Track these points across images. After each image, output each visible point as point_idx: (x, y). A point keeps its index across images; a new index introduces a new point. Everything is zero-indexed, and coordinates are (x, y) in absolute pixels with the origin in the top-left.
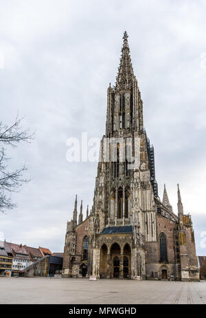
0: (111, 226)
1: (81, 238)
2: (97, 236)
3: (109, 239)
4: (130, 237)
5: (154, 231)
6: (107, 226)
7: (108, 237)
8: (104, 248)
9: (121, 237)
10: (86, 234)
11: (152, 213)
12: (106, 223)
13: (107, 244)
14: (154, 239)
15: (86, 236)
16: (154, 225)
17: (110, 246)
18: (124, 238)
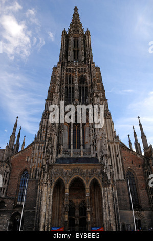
1: (18, 172)
2: (50, 166)
3: (67, 173)
4: (99, 170)
5: (120, 167)
6: (59, 156)
7: (66, 169)
8: (59, 186)
9: (86, 168)
12: (58, 152)
13: (65, 180)
14: (121, 177)
15: (26, 170)
16: (119, 159)
17: (69, 182)
18: (89, 171)
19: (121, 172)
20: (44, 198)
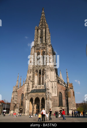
0: (35, 88)
1: (20, 95)
2: (28, 93)
3: (34, 96)
4: (45, 94)
5: (56, 91)
6: (33, 89)
7: (34, 94)
8: (31, 100)
9: (40, 94)
10: (22, 92)
11: (55, 82)
12: (33, 87)
13: (33, 98)
14: (56, 95)
15: (22, 94)
16: (56, 88)
17: (35, 99)
18: (41, 94)
19: (56, 93)
20: (26, 104)
